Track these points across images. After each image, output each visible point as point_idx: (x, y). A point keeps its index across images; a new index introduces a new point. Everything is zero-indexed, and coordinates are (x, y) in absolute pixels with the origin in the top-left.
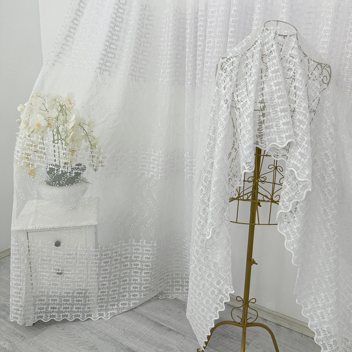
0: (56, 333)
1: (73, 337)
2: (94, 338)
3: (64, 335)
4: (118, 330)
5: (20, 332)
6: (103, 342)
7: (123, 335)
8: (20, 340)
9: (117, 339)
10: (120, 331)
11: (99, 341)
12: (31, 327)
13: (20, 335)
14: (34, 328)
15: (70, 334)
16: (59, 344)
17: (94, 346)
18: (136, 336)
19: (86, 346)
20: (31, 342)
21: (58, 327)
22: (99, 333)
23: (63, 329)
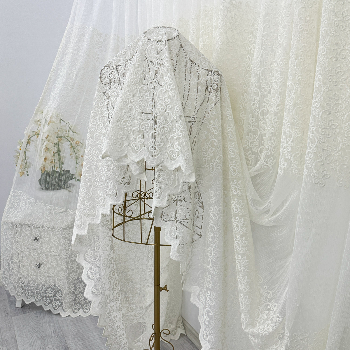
0: (31, 318)
1: (38, 325)
2: (51, 331)
3: (33, 321)
4: (74, 330)
5: (9, 310)
6: (54, 336)
7: (73, 335)
8: (3, 316)
9: (66, 336)
10: (75, 331)
11: (53, 333)
12: (19, 309)
13: (7, 312)
14: (20, 310)
15: (38, 322)
16: (24, 326)
17: (45, 337)
18: (82, 340)
19: (40, 335)
20: (8, 320)
21: (36, 314)
22: (58, 328)
23: (37, 317)
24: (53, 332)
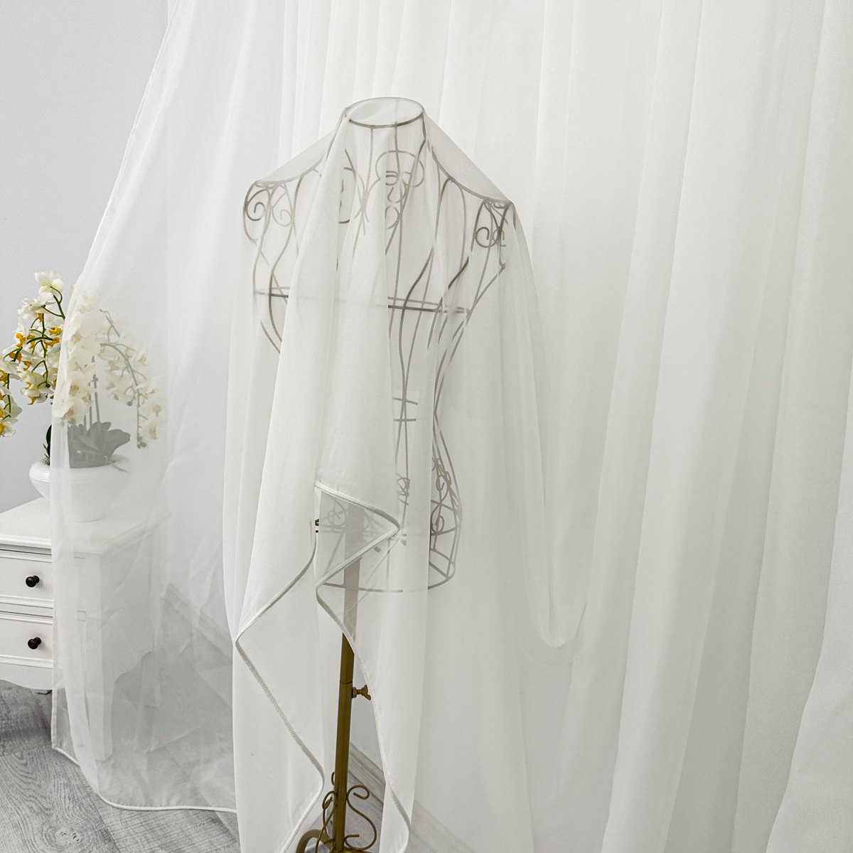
24: (67, 797)
